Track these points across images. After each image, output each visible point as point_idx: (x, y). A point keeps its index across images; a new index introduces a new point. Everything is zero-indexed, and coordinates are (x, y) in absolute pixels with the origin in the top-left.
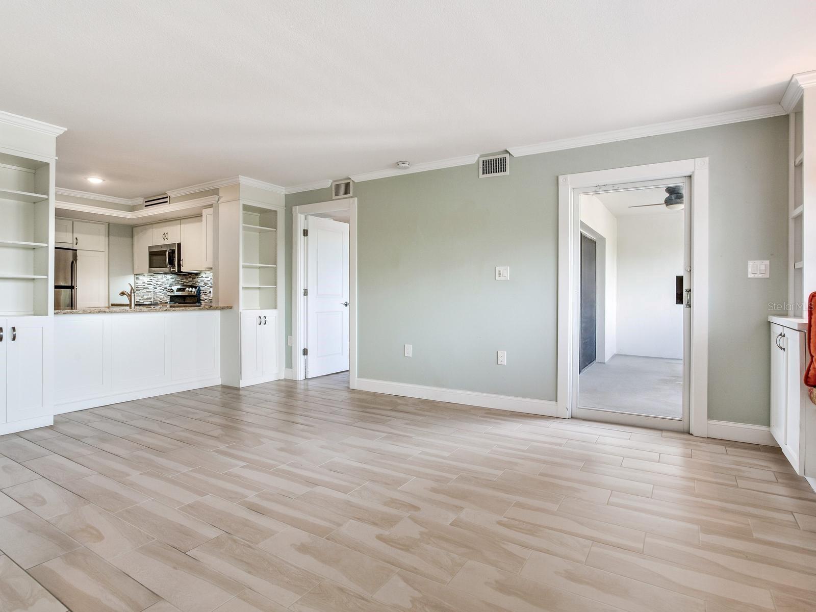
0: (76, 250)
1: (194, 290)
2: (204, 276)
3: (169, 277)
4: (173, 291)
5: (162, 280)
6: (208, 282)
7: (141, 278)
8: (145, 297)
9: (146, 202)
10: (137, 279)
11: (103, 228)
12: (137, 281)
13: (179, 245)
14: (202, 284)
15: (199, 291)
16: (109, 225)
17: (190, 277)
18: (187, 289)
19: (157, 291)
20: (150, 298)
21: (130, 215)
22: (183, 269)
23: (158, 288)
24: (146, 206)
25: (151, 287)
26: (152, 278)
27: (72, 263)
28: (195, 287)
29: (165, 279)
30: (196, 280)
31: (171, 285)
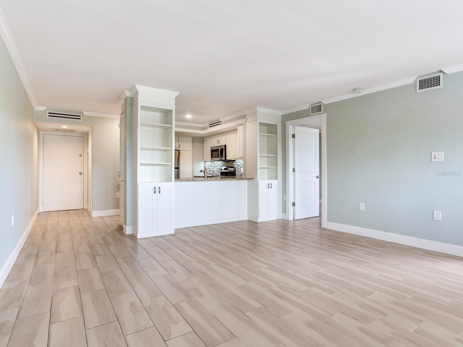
0: (180, 150)
1: (232, 169)
2: (237, 161)
3: (220, 162)
4: (222, 170)
5: (216, 164)
6: (240, 165)
7: (207, 163)
8: (209, 173)
9: (210, 125)
10: (205, 163)
11: (190, 139)
12: (205, 165)
13: (225, 146)
14: (236, 166)
15: (235, 169)
16: (193, 138)
17: (230, 162)
18: (229, 169)
19: (214, 170)
20: (211, 173)
21: (203, 132)
22: (227, 158)
23: (215, 168)
24: (210, 127)
25: (211, 168)
26: (212, 163)
27: (178, 156)
28: (233, 168)
29: (218, 164)
30: (233, 164)
31: (221, 166)
